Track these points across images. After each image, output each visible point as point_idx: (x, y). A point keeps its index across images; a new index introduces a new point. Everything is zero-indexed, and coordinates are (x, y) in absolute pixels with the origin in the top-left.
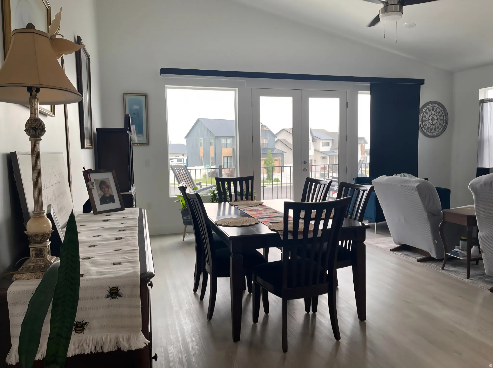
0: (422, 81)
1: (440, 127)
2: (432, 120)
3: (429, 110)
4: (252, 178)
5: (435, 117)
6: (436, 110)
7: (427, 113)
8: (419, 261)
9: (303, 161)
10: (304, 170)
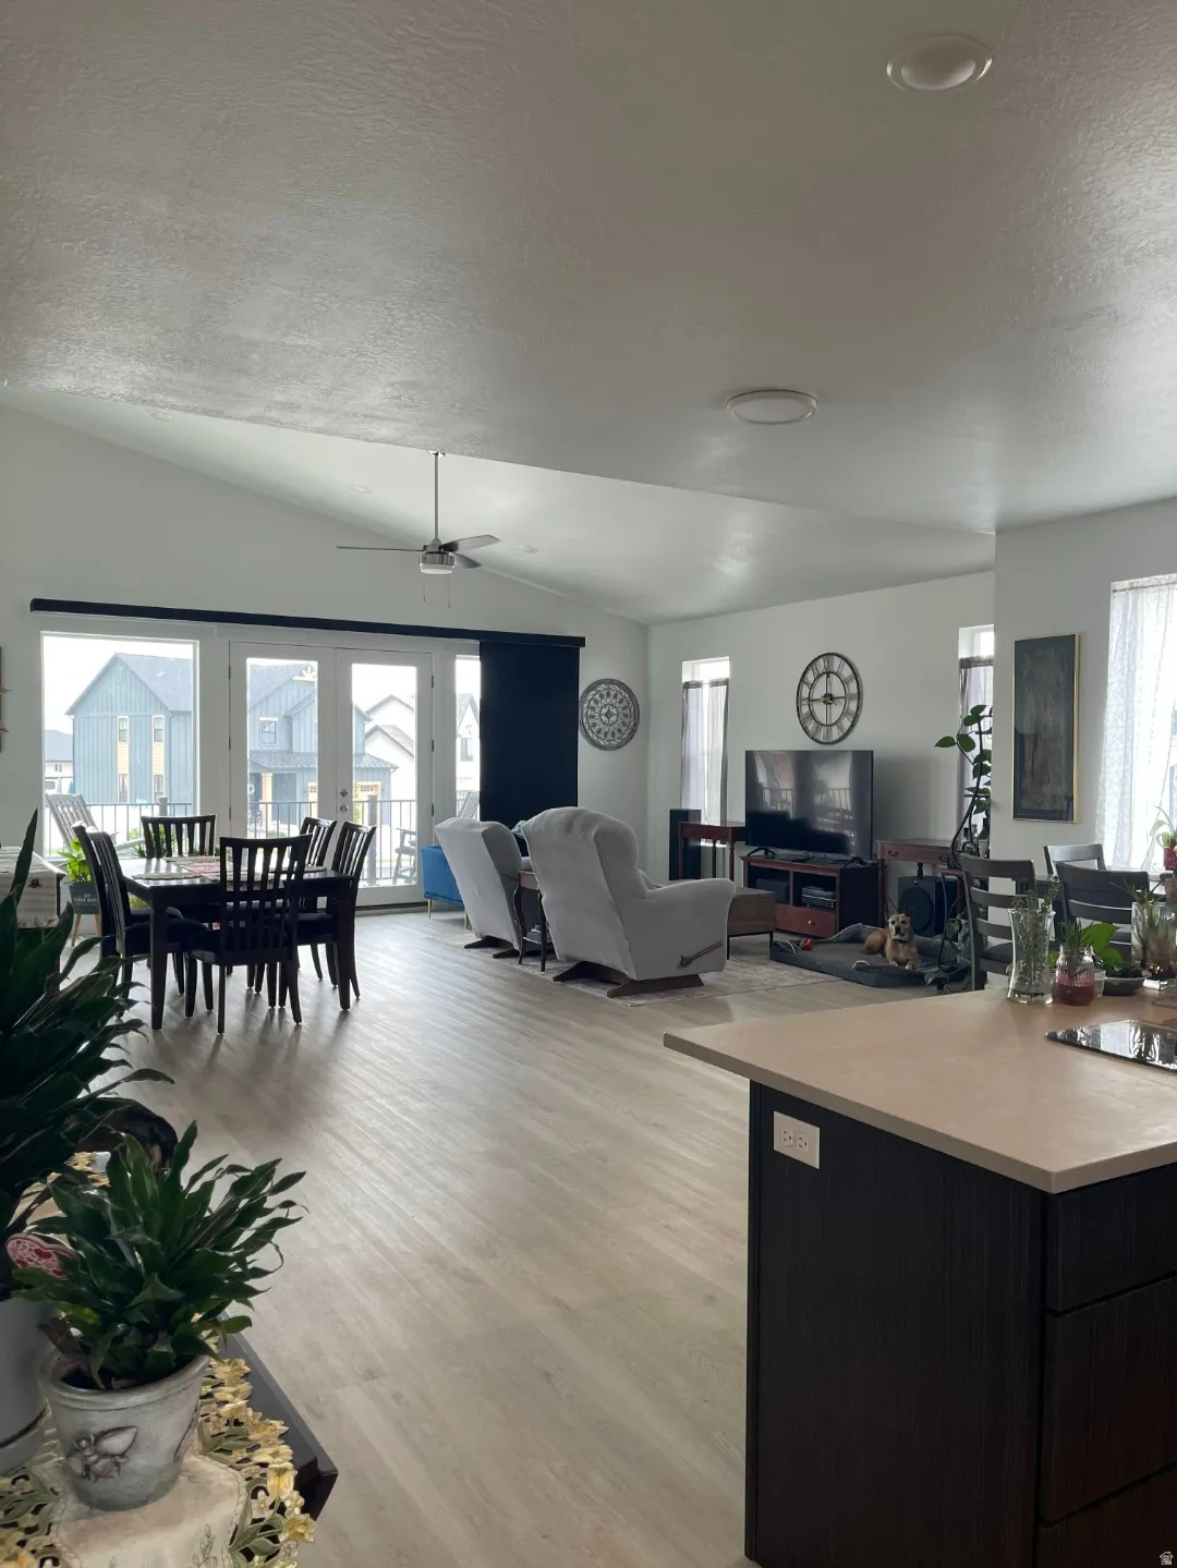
0: (581, 642)
1: (623, 729)
2: (606, 715)
3: (602, 696)
4: (212, 819)
5: (614, 711)
6: (615, 697)
7: (596, 702)
8: (496, 956)
9: (340, 790)
10: (341, 809)
